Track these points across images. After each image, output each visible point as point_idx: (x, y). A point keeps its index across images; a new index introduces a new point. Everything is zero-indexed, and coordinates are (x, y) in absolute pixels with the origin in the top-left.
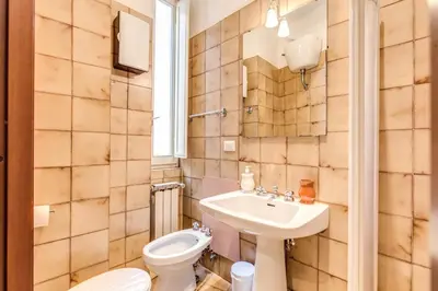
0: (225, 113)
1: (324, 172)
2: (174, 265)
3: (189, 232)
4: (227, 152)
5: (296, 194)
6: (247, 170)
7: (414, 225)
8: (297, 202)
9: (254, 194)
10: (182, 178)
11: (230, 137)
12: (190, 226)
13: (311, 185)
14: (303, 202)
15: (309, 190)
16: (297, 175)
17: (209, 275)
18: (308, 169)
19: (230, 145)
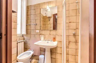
0: (36, 24)
1: (57, 36)
2: (26, 60)
3: (27, 51)
4: (37, 33)
5: (52, 40)
6: (42, 36)
7: (69, 43)
8: (52, 42)
9: (44, 41)
10: (24, 39)
11: (38, 29)
12: (27, 50)
13: (55, 38)
14: (53, 41)
15: (54, 39)
16: (52, 37)
17: (32, 60)
18: (54, 36)
19: (38, 31)
